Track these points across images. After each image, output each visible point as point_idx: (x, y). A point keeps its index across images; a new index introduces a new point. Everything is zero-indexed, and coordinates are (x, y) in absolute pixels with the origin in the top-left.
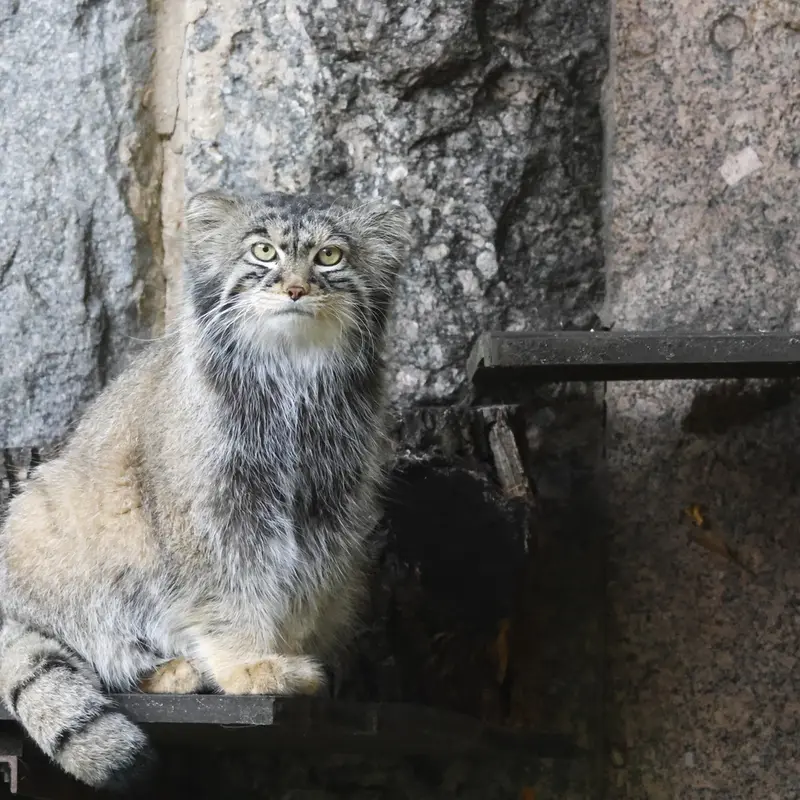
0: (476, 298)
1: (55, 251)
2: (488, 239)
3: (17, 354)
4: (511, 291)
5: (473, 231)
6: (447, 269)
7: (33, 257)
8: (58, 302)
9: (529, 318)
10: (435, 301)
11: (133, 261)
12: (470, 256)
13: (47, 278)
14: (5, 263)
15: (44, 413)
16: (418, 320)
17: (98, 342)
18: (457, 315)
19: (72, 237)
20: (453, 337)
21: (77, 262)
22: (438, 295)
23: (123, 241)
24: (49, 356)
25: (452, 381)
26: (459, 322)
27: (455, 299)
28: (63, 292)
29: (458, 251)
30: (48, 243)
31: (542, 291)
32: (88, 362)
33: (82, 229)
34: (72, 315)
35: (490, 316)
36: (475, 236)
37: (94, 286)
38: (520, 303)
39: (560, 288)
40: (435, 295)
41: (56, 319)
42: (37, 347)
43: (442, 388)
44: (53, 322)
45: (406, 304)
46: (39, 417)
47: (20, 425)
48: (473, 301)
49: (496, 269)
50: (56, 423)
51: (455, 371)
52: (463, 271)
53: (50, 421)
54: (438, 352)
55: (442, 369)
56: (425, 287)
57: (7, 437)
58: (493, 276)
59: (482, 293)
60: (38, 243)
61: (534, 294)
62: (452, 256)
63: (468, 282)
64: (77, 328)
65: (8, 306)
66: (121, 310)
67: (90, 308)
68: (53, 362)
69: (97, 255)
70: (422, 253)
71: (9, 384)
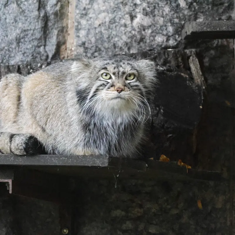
0: (185, 9)
3: (13, 30)
4: (198, 6)
8: (28, 11)
9: (205, 17)
10: (170, 10)
13: (24, 2)
15: (23, 52)
16: (163, 17)
17: (43, 26)
18: (178, 16)
20: (176, 23)
22: (171, 8)
24: (25, 31)
25: (176, 40)
26: (179, 18)
27: (177, 9)
28: (30, 7)
31: (210, 6)
32: (40, 33)
34: (34, 15)
35: (190, 15)
37: (42, 5)
38: (202, 11)
39: (216, 5)
40: (170, 8)
41: (28, 17)
42: (21, 27)
43: (172, 43)
44: (26, 18)
45: (159, 11)
46: (21, 54)
47: (14, 57)
48: (184, 10)
50: (28, 56)
51: (177, 36)
53: (25, 55)
54: (171, 29)
55: (172, 35)
56: (165, 5)
57: (9, 61)
58: (191, 1)
59: (187, 7)
61: (207, 8)
63: (182, 3)
64: (36, 20)
65: (10, 12)
66: (52, 14)
67: (40, 13)
68: (26, 33)
71: (10, 41)
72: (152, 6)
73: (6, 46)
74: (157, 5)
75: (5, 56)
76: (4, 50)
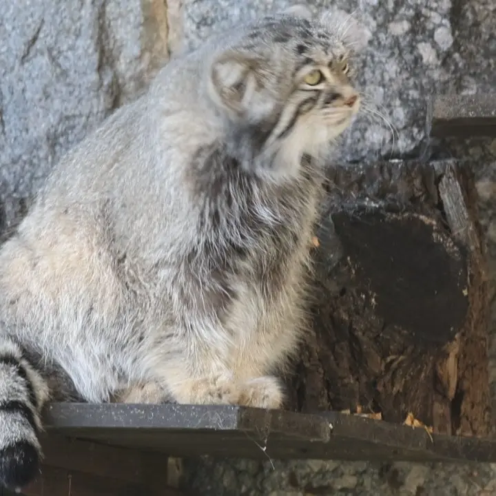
0: (434, 67)
1: (73, 28)
2: (444, 16)
3: (41, 116)
4: (464, 61)
5: (431, 9)
6: (409, 42)
7: (54, 33)
8: (75, 72)
9: (480, 84)
10: (399, 70)
11: (141, 37)
12: (429, 31)
13: (67, 51)
14: (30, 38)
16: (384, 86)
17: (110, 107)
18: (417, 82)
19: (88, 16)
20: (414, 100)
21: (92, 38)
22: (401, 65)
23: (132, 19)
24: (67, 118)
25: (413, 139)
26: (419, 87)
27: (416, 68)
28: (80, 63)
29: (419, 27)
30: (67, 21)
31: (492, 61)
33: (96, 10)
34: (88, 82)
35: (446, 82)
36: (433, 14)
37: (107, 58)
38: (472, 71)
40: (398, 64)
41: (74, 86)
42: (58, 110)
43: (405, 145)
44: (71, 89)
45: (373, 72)
47: (43, 177)
48: (432, 69)
49: (451, 42)
51: (415, 130)
52: (423, 44)
54: (401, 113)
55: (405, 128)
56: (389, 57)
57: (31, 187)
58: (449, 49)
59: (439, 63)
60: (58, 20)
61: (485, 64)
62: (413, 31)
63: (427, 53)
64: (92, 93)
65: (34, 75)
66: (131, 78)
67: (103, 77)
68: (71, 123)
69: (109, 30)
70: (387, 28)
71: (34, 142)
72: (359, 60)
73: (25, 153)
74: (369, 58)
75: (23, 177)
76: (20, 162)
